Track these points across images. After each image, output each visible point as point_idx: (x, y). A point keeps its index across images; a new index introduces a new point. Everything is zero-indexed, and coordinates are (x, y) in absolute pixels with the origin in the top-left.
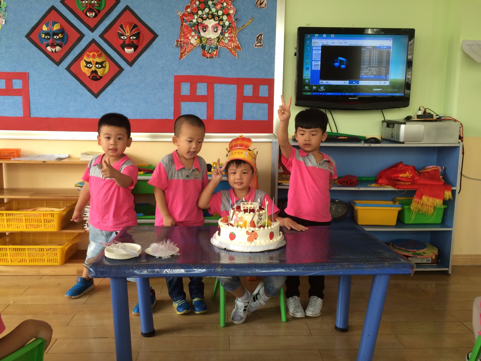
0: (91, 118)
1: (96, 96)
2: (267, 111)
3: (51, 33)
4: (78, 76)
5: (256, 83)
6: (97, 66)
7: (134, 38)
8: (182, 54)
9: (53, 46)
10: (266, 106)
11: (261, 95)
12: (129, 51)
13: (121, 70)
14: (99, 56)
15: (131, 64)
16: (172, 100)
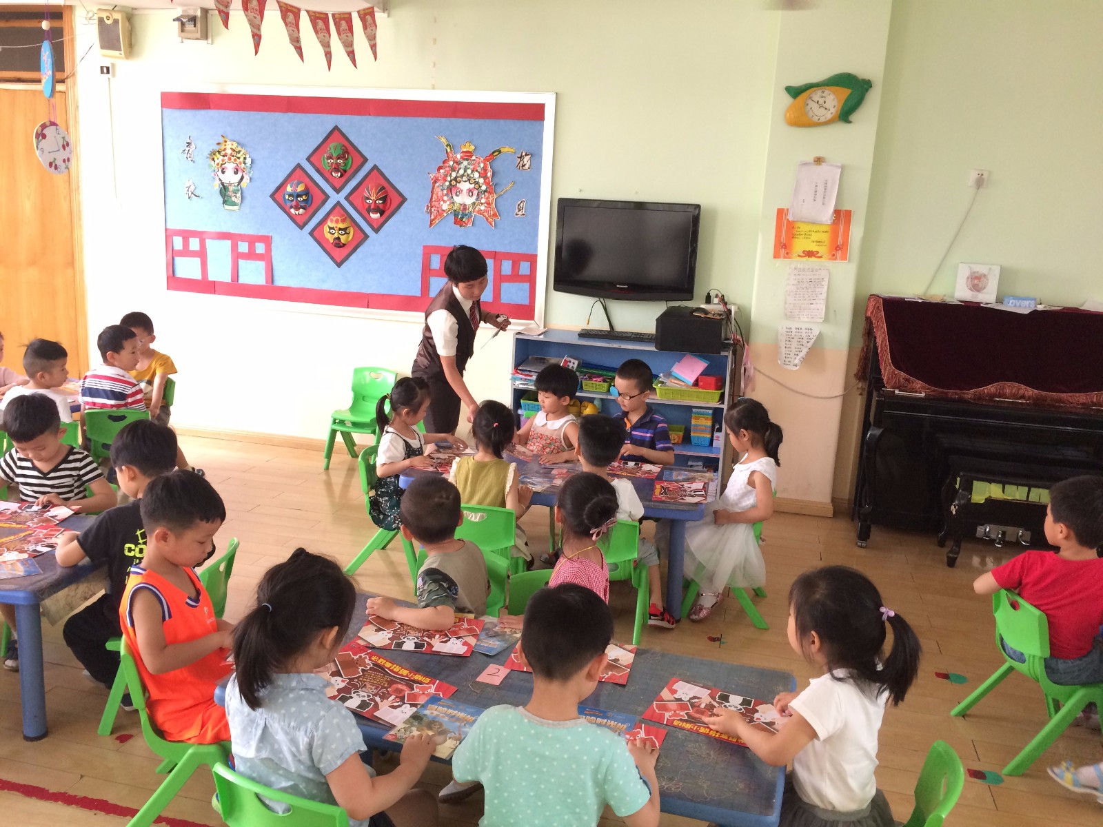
0: (332, 289)
1: (339, 265)
2: (527, 294)
3: (295, 195)
4: (320, 242)
5: (516, 259)
6: (340, 232)
7: (381, 202)
8: (431, 221)
9: (297, 208)
10: (526, 286)
11: (521, 273)
12: (373, 216)
13: (366, 237)
14: (343, 221)
15: (377, 230)
16: (419, 274)
